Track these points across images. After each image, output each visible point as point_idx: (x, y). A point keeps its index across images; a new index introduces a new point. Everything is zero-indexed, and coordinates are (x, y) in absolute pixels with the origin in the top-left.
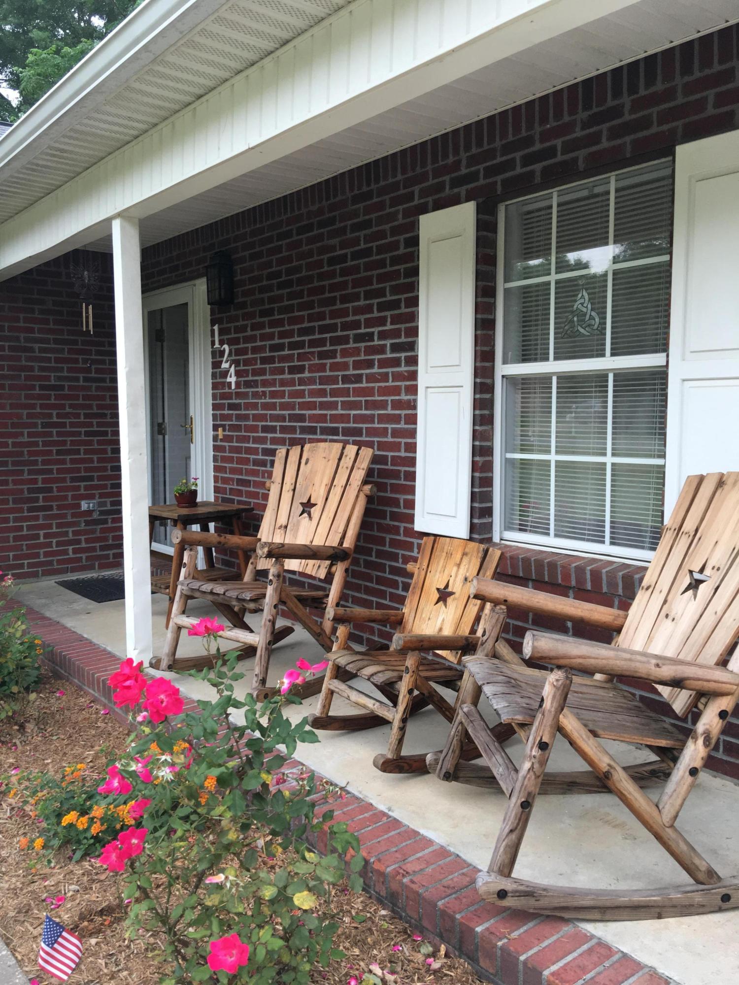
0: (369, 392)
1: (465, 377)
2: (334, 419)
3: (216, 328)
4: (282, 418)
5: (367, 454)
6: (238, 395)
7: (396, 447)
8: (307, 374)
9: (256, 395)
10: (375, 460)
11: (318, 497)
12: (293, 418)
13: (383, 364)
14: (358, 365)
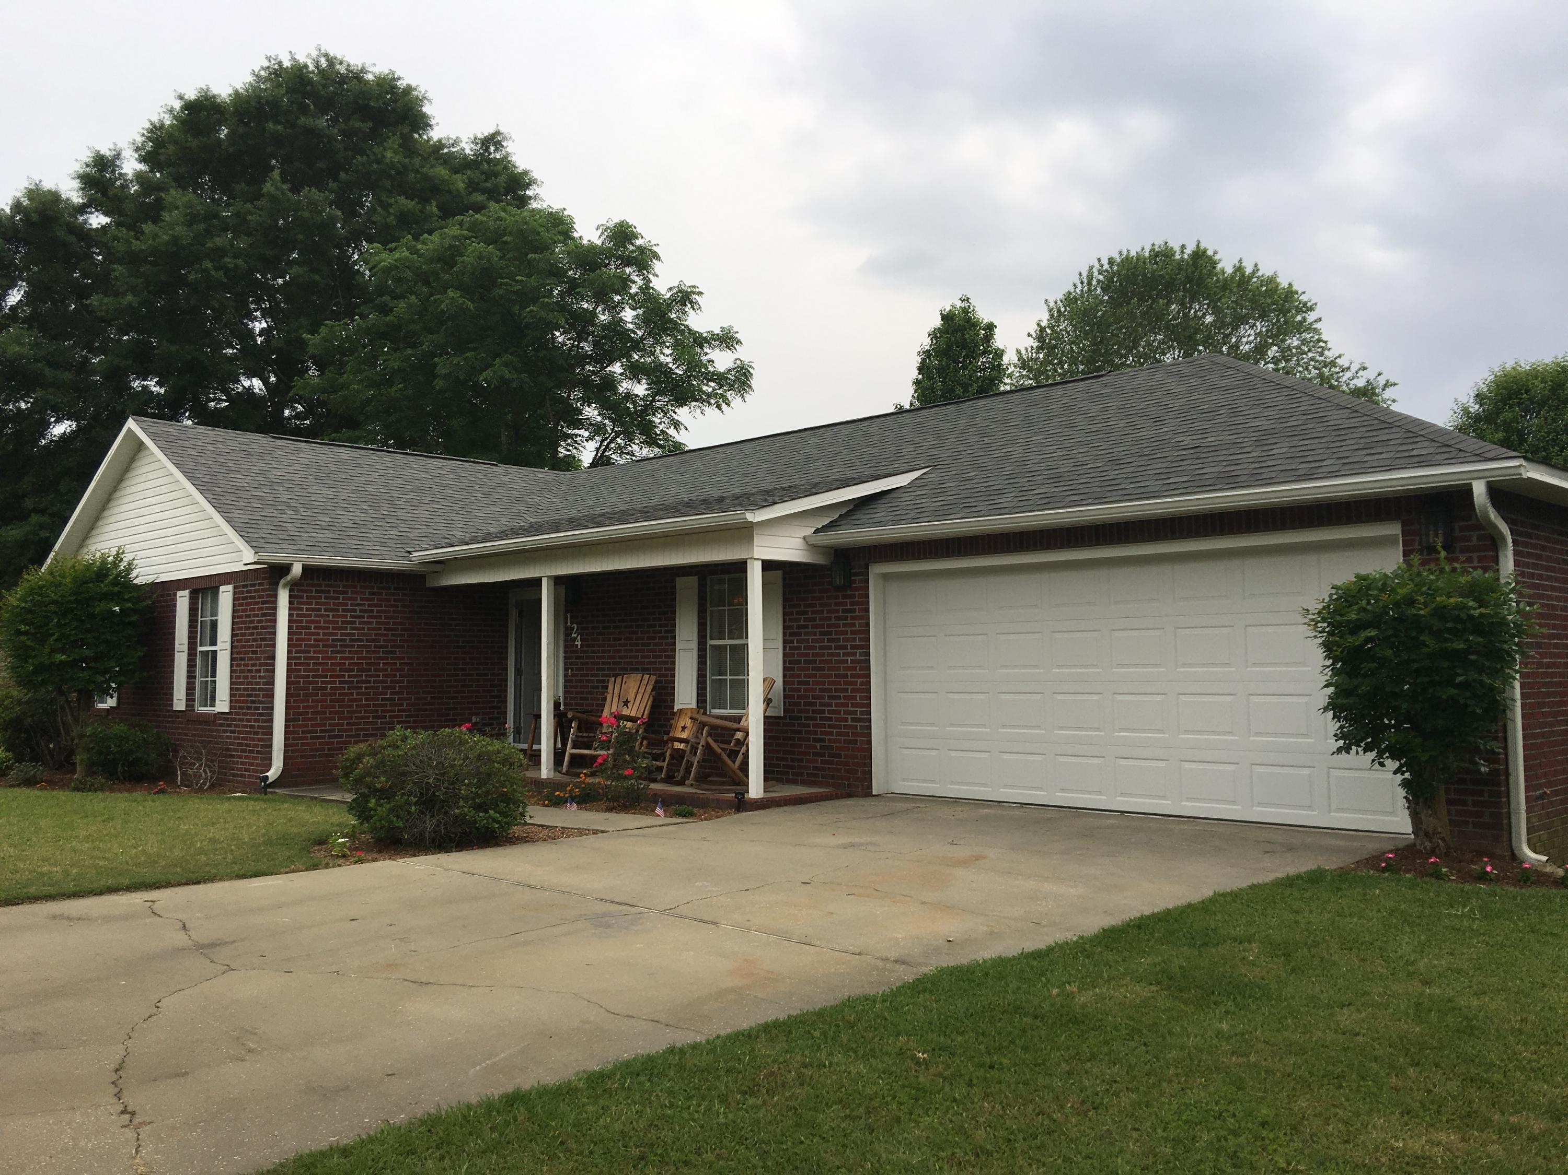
0: (654, 651)
1: (694, 645)
2: (637, 663)
3: (569, 615)
4: (609, 663)
5: (653, 678)
6: (582, 652)
7: (666, 675)
8: (623, 642)
9: (593, 652)
10: (656, 682)
11: (631, 697)
12: (615, 663)
13: (661, 638)
14: (649, 638)
